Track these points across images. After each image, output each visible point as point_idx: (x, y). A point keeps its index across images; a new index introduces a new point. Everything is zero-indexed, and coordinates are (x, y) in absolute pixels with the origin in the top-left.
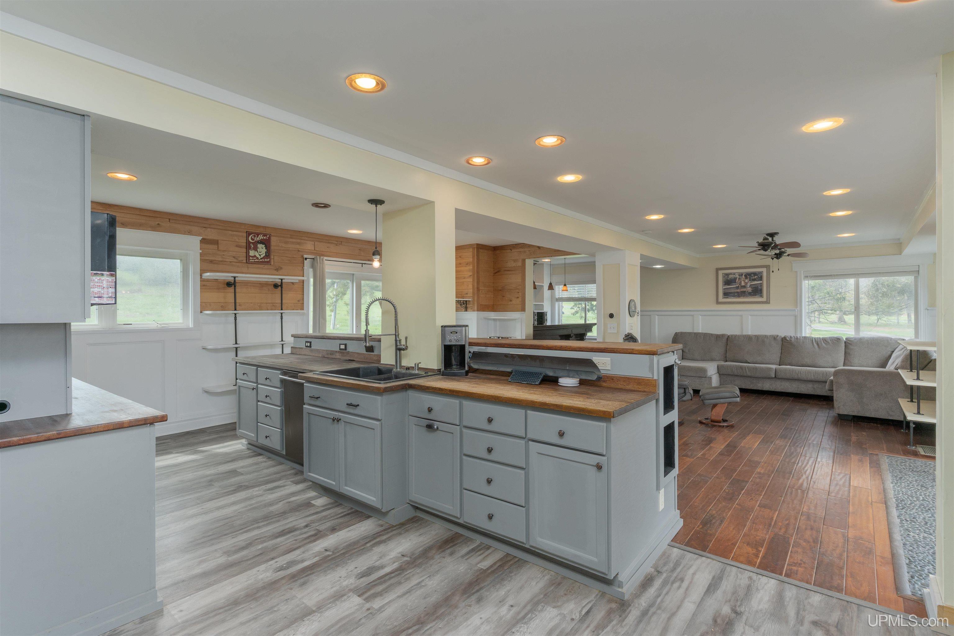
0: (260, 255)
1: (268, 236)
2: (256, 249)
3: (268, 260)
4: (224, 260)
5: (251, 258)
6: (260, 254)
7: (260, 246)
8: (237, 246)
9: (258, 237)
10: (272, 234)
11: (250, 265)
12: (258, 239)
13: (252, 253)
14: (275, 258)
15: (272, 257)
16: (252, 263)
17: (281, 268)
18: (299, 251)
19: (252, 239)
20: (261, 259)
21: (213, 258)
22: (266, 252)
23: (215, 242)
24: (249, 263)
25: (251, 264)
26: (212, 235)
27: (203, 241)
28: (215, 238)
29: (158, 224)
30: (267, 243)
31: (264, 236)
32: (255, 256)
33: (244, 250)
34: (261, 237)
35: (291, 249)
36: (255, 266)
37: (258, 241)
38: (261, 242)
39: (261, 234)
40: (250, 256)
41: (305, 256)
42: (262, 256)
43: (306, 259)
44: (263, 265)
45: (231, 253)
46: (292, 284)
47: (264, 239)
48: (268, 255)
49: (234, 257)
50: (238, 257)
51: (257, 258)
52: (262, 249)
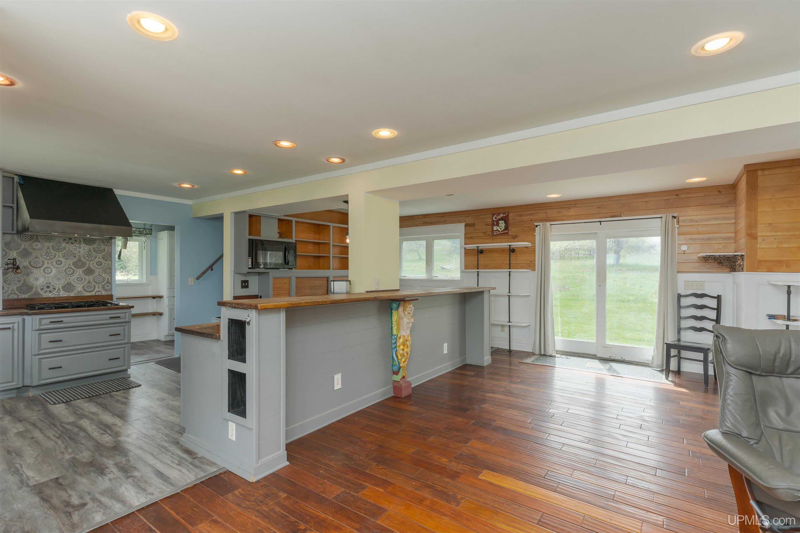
0: (501, 229)
1: (507, 214)
2: (498, 225)
3: (507, 231)
4: (478, 235)
5: (494, 232)
6: (501, 228)
7: (500, 222)
8: (486, 225)
9: (499, 216)
10: (510, 211)
11: (494, 237)
12: (499, 217)
13: (495, 228)
14: (512, 231)
15: (510, 229)
16: (496, 235)
17: (517, 236)
18: (532, 220)
19: (496, 218)
20: (502, 231)
21: (472, 236)
22: (505, 226)
23: (473, 225)
24: (493, 236)
25: (495, 236)
26: (470, 220)
27: (466, 225)
28: (473, 222)
29: (445, 220)
30: (505, 219)
31: (504, 214)
32: (497, 230)
33: (490, 227)
34: (501, 215)
35: (524, 220)
36: (497, 237)
37: (500, 218)
38: (502, 219)
39: (501, 213)
40: (494, 231)
41: (536, 224)
42: (502, 230)
43: (537, 226)
44: (503, 236)
45: (482, 230)
46: (526, 248)
47: (504, 217)
48: (506, 228)
49: (484, 233)
50: (487, 232)
51: (499, 231)
52: (502, 224)
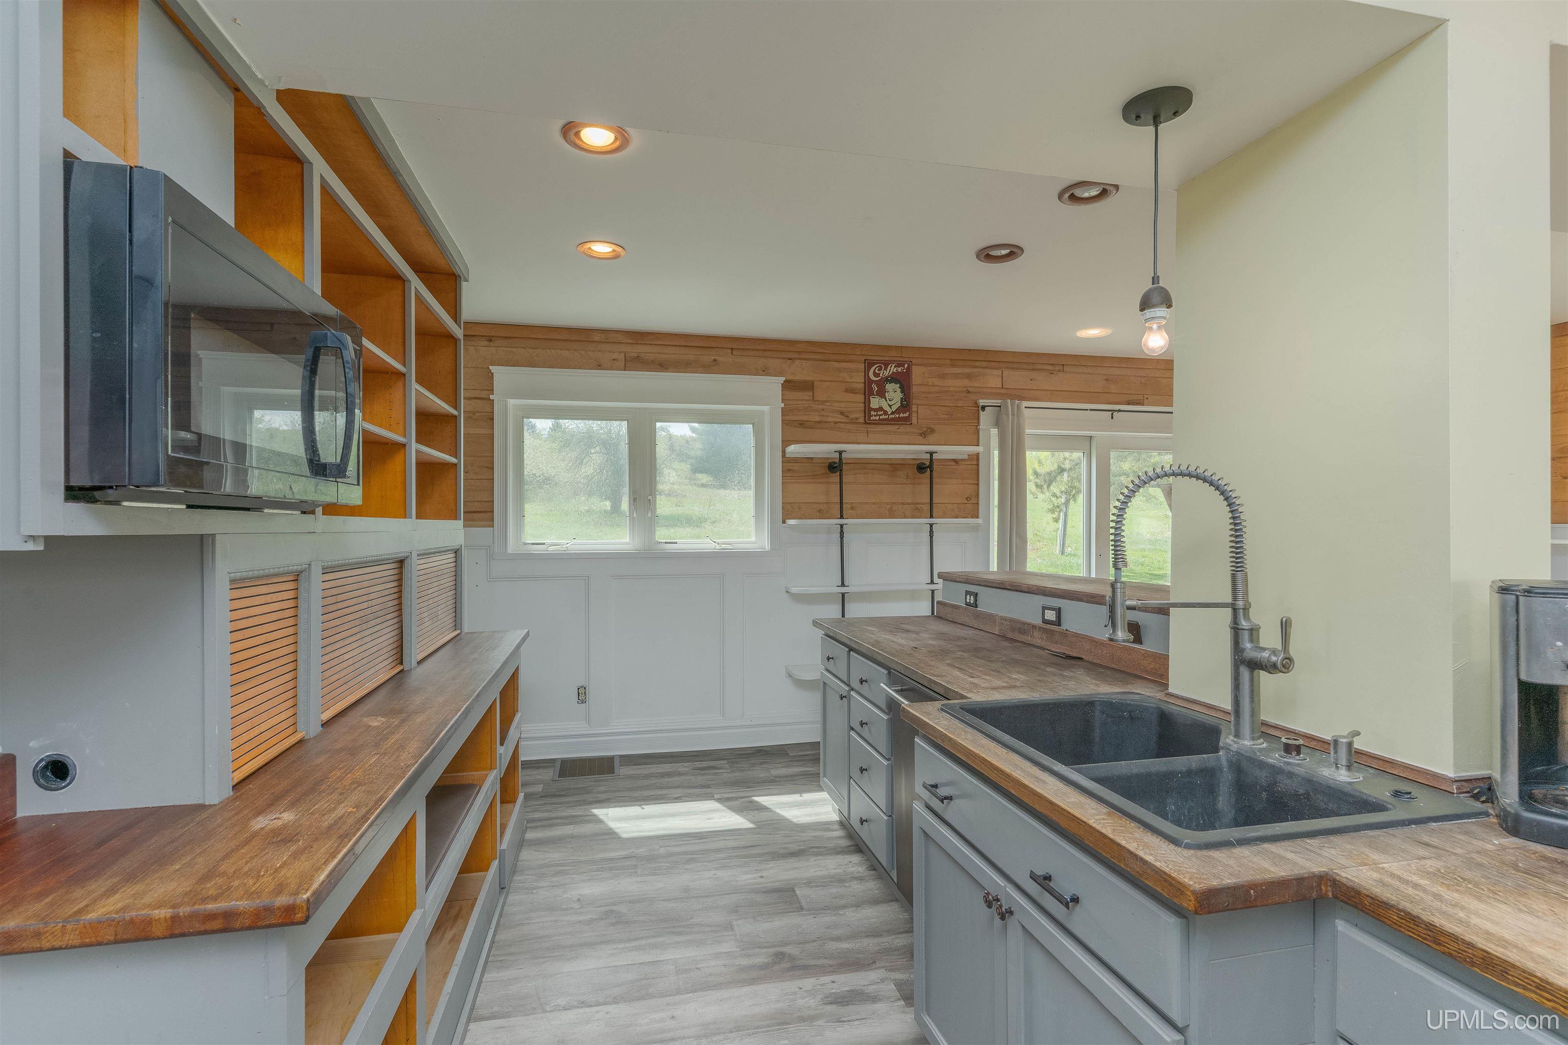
0: (890, 406)
1: (906, 366)
2: (882, 394)
3: (907, 415)
4: (825, 419)
5: (872, 413)
6: (890, 403)
7: (890, 387)
8: (847, 391)
9: (886, 369)
10: (914, 361)
11: (872, 428)
12: (886, 373)
13: (875, 402)
14: (921, 412)
15: (914, 408)
16: (875, 423)
17: (932, 431)
18: (968, 392)
19: (876, 375)
20: (893, 413)
21: (805, 418)
22: (902, 399)
23: (808, 386)
24: (870, 424)
25: (873, 426)
26: (802, 371)
27: (788, 386)
28: (808, 378)
29: (715, 360)
30: (903, 380)
31: (898, 366)
32: (881, 409)
33: (861, 398)
34: (892, 369)
35: (951, 389)
36: (880, 428)
37: (887, 378)
38: (893, 379)
39: (892, 362)
40: (871, 409)
41: (982, 402)
42: (894, 408)
43: (983, 408)
44: (897, 427)
45: (836, 404)
46: (954, 464)
47: (898, 373)
48: (906, 405)
49: (842, 413)
50: (850, 412)
51: (886, 413)
52: (894, 393)
